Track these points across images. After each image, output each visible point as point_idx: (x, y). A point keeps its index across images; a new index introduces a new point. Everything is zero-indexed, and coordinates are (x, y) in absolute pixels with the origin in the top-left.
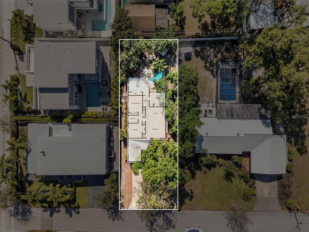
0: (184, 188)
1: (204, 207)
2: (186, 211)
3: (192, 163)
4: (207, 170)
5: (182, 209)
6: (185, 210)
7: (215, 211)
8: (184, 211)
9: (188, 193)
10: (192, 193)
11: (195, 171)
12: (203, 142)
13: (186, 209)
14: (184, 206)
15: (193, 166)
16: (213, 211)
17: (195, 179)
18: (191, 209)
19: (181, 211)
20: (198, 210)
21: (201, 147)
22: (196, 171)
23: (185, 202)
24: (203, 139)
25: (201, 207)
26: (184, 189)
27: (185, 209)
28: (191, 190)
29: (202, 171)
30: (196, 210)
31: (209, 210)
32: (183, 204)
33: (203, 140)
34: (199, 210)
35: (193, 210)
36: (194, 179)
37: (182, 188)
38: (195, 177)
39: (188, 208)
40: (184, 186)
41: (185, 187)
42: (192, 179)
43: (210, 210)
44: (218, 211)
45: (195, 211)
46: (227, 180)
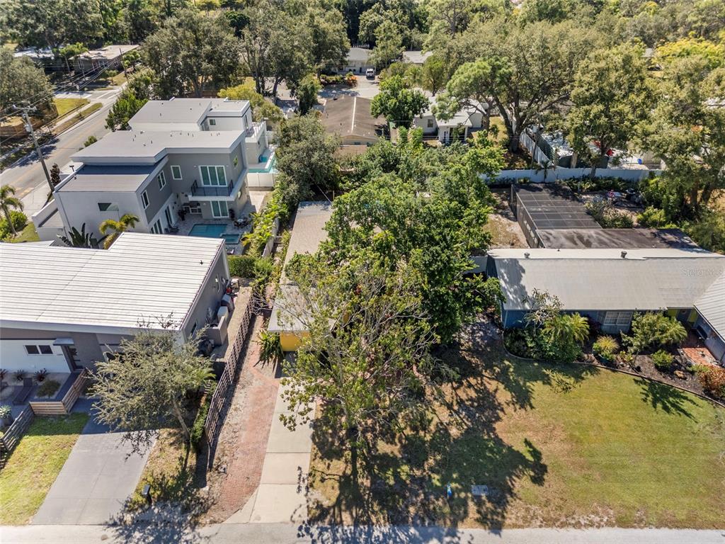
0: (497, 437)
1: (612, 512)
2: (527, 530)
3: (507, 363)
4: (572, 381)
5: (508, 522)
6: (520, 527)
7: (674, 531)
8: (516, 530)
9: (519, 456)
10: (536, 454)
11: (525, 384)
12: (523, 274)
13: (527, 522)
14: (514, 512)
15: (511, 370)
16: (664, 532)
17: (532, 407)
18: (549, 522)
19: (505, 532)
20: (586, 525)
21: (521, 291)
22: (528, 384)
23: (515, 491)
24: (521, 267)
25: (596, 513)
26: (498, 441)
27: (521, 522)
28: (527, 443)
29: (554, 383)
30: (578, 525)
31: (640, 523)
32: (506, 497)
33: (524, 271)
34: (591, 524)
35: (563, 525)
36: (528, 408)
37: (486, 437)
38: (532, 401)
39: (534, 517)
40: (495, 429)
41: (497, 431)
42: (522, 407)
43: (648, 525)
44: (695, 531)
45: (572, 532)
46: (665, 408)
